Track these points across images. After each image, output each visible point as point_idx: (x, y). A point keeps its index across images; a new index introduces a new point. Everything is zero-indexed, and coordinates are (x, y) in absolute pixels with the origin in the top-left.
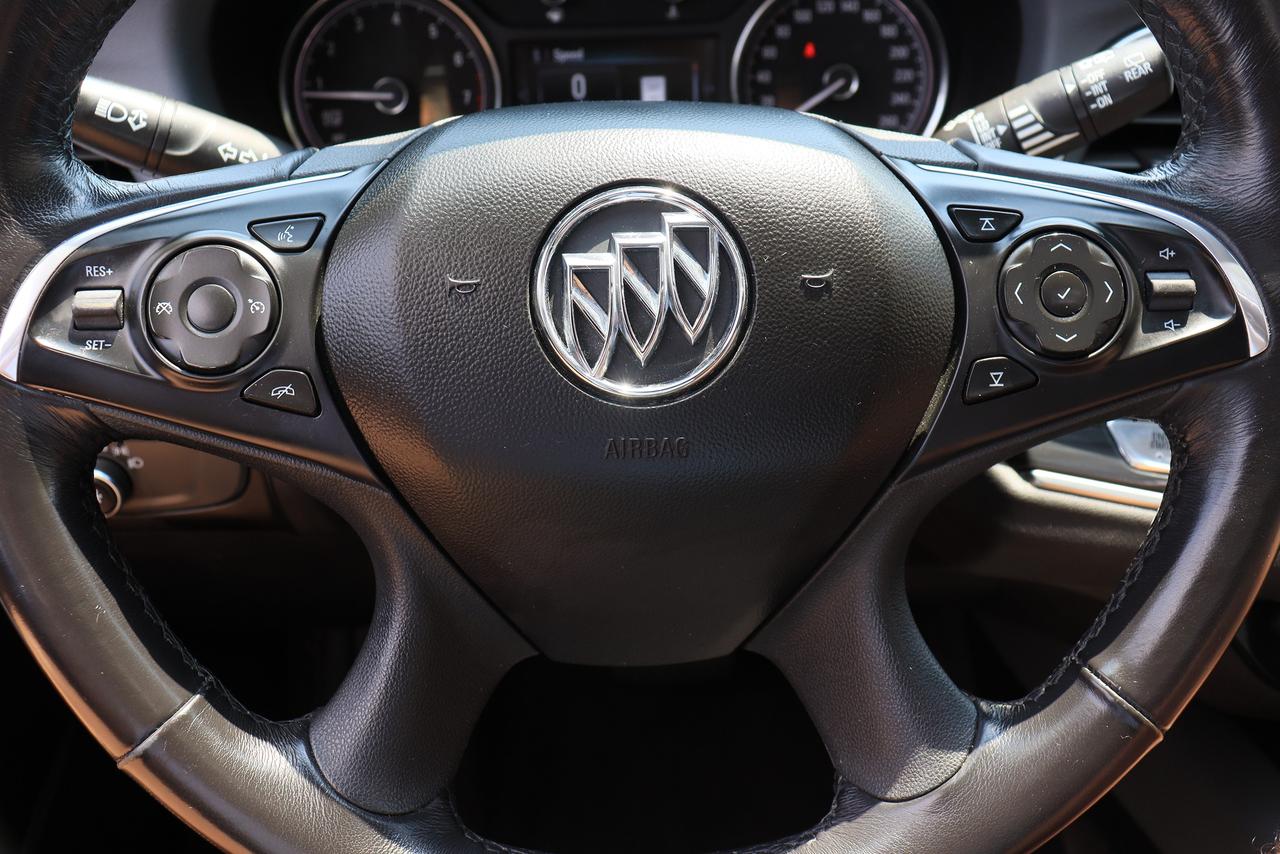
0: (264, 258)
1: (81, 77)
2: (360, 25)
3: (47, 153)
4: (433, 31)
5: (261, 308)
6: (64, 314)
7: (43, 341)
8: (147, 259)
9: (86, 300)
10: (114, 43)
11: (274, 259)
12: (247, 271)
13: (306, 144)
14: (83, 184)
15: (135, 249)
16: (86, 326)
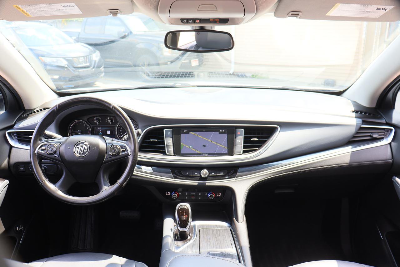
0: (56, 146)
1: (45, 130)
2: (77, 124)
3: (41, 137)
4: (85, 125)
5: (55, 149)
6: (41, 149)
7: (39, 151)
8: (48, 145)
9: (43, 148)
10: (49, 127)
11: (57, 146)
12: (55, 146)
13: (70, 136)
14: (43, 139)
15: (47, 144)
16: (43, 150)
